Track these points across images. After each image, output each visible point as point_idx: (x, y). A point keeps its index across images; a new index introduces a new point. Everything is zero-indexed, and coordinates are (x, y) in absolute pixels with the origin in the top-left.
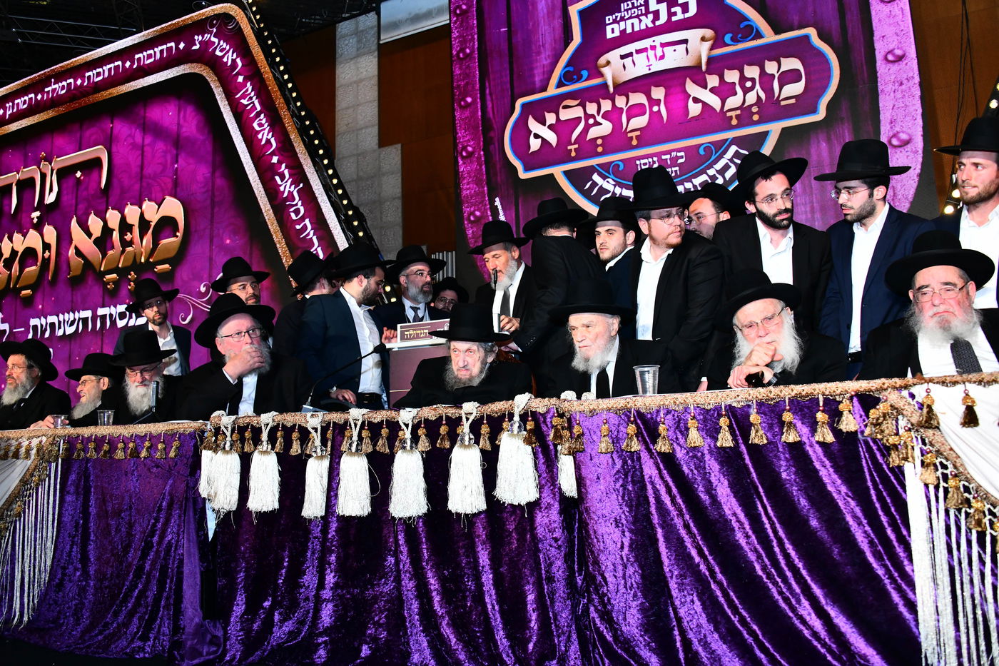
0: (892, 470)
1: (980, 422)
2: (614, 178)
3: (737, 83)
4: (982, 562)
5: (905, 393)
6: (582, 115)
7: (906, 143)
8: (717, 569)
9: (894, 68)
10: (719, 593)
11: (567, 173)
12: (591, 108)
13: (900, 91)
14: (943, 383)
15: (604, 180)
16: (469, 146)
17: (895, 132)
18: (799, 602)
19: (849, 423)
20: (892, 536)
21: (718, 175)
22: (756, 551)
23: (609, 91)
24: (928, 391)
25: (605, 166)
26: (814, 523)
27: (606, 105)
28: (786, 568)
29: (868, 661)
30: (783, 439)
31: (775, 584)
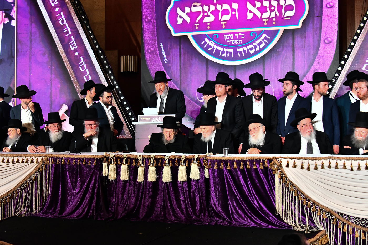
0: (273, 175)
1: (289, 167)
2: (214, 41)
3: (268, 7)
4: (288, 193)
5: (277, 160)
6: (201, 10)
7: (330, 42)
8: (238, 194)
9: (329, 10)
10: (239, 199)
11: (194, 36)
12: (206, 8)
13: (330, 21)
14: (284, 158)
15: (210, 41)
16: (150, 17)
17: (327, 37)
18: (254, 200)
19: (267, 165)
20: (272, 187)
21: (257, 46)
22: (247, 190)
23: (214, 1)
24: (281, 160)
25: (211, 35)
26: (258, 185)
27: (212, 8)
28: (252, 194)
29: (266, 211)
30: (253, 168)
31: (250, 197)
